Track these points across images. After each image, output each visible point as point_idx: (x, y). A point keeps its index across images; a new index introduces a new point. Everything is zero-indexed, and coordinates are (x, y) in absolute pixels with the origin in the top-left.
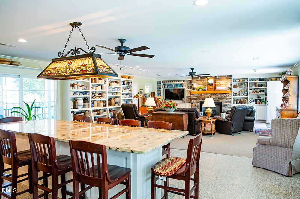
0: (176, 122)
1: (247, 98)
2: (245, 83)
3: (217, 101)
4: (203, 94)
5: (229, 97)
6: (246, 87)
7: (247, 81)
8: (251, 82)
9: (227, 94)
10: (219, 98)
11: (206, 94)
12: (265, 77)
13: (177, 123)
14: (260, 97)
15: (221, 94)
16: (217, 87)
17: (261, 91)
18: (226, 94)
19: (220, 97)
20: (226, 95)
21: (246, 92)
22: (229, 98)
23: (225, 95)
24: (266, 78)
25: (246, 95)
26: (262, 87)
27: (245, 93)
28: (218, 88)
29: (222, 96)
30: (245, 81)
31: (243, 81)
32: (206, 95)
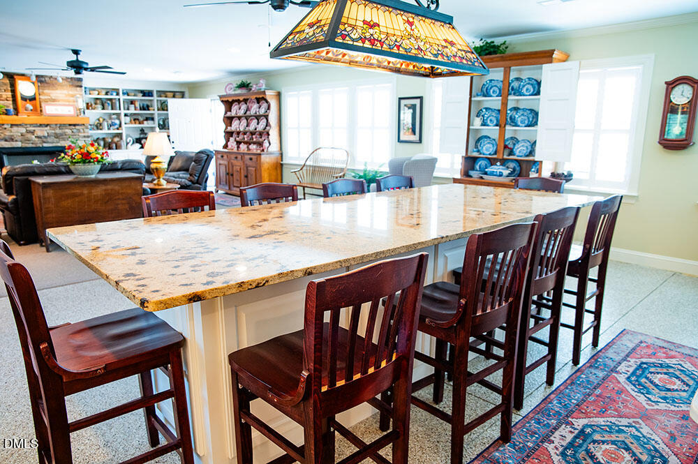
0: (123, 199)
1: (120, 135)
2: (111, 100)
3: (54, 145)
4: (5, 126)
5: (86, 134)
6: (116, 109)
7: (118, 94)
8: (126, 97)
9: (78, 125)
10: (57, 136)
11: (17, 125)
12: (154, 89)
13: (123, 202)
14: (146, 132)
15: (61, 126)
16: (47, 107)
17: (147, 119)
18: (75, 125)
19: (61, 135)
20: (77, 127)
21: (117, 122)
22: (85, 137)
23: (72, 127)
24: (158, 91)
25: (118, 129)
26: (149, 110)
27: (116, 124)
28: (49, 109)
29: (67, 130)
30: (112, 95)
31: (107, 94)
32: (15, 129)
